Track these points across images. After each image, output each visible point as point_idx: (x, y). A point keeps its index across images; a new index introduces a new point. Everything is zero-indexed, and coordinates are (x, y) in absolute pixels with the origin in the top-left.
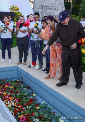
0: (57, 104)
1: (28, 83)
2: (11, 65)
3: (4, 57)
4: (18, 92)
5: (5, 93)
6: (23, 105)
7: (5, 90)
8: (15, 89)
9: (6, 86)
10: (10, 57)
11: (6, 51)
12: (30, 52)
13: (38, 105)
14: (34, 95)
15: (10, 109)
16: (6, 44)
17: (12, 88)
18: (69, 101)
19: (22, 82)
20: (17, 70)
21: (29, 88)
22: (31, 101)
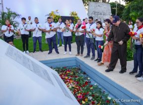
0: (106, 85)
1: (84, 69)
2: (71, 56)
4: (76, 77)
5: (66, 78)
6: (80, 86)
7: (67, 75)
8: (74, 74)
9: (68, 72)
11: (68, 46)
12: (85, 46)
13: (92, 86)
14: (89, 78)
15: (71, 90)
16: (67, 40)
17: (72, 73)
18: (114, 83)
19: (79, 69)
20: (76, 60)
21: (85, 73)
22: (86, 83)
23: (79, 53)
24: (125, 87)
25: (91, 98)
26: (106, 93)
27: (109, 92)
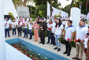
0: (36, 49)
3: (13, 35)
10: (15, 35)
11: (14, 32)
19: (21, 44)
20: (18, 39)
23: (19, 36)
24: (46, 49)
25: (31, 56)
26: (37, 53)
27: (38, 52)
